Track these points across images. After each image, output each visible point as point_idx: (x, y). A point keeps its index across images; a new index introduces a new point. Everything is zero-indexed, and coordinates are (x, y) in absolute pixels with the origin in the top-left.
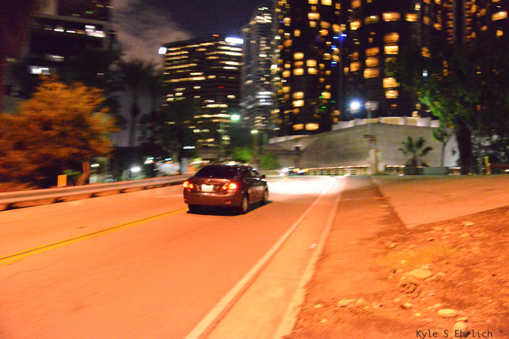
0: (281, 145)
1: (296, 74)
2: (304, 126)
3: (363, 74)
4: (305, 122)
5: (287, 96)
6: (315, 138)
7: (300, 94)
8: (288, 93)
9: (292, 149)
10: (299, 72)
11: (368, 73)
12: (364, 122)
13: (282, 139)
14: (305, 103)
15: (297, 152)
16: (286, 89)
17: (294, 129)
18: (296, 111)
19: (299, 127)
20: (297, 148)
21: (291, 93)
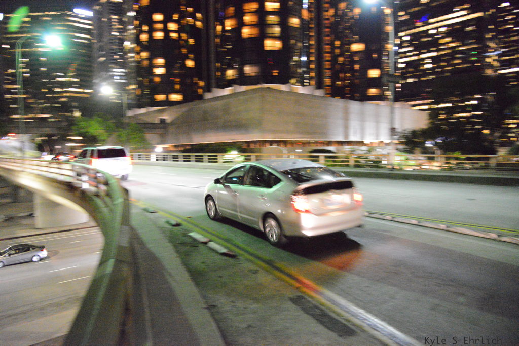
0: (142, 117)
1: (155, 38)
2: (167, 97)
3: (240, 33)
4: (167, 93)
5: (146, 63)
6: (184, 109)
7: (160, 61)
8: (146, 59)
9: (157, 121)
10: (159, 35)
11: (246, 32)
12: (243, 88)
13: (143, 111)
14: (167, 71)
15: (161, 125)
16: (144, 54)
17: (155, 99)
18: (157, 79)
19: (161, 97)
20: (163, 121)
21: (150, 59)
